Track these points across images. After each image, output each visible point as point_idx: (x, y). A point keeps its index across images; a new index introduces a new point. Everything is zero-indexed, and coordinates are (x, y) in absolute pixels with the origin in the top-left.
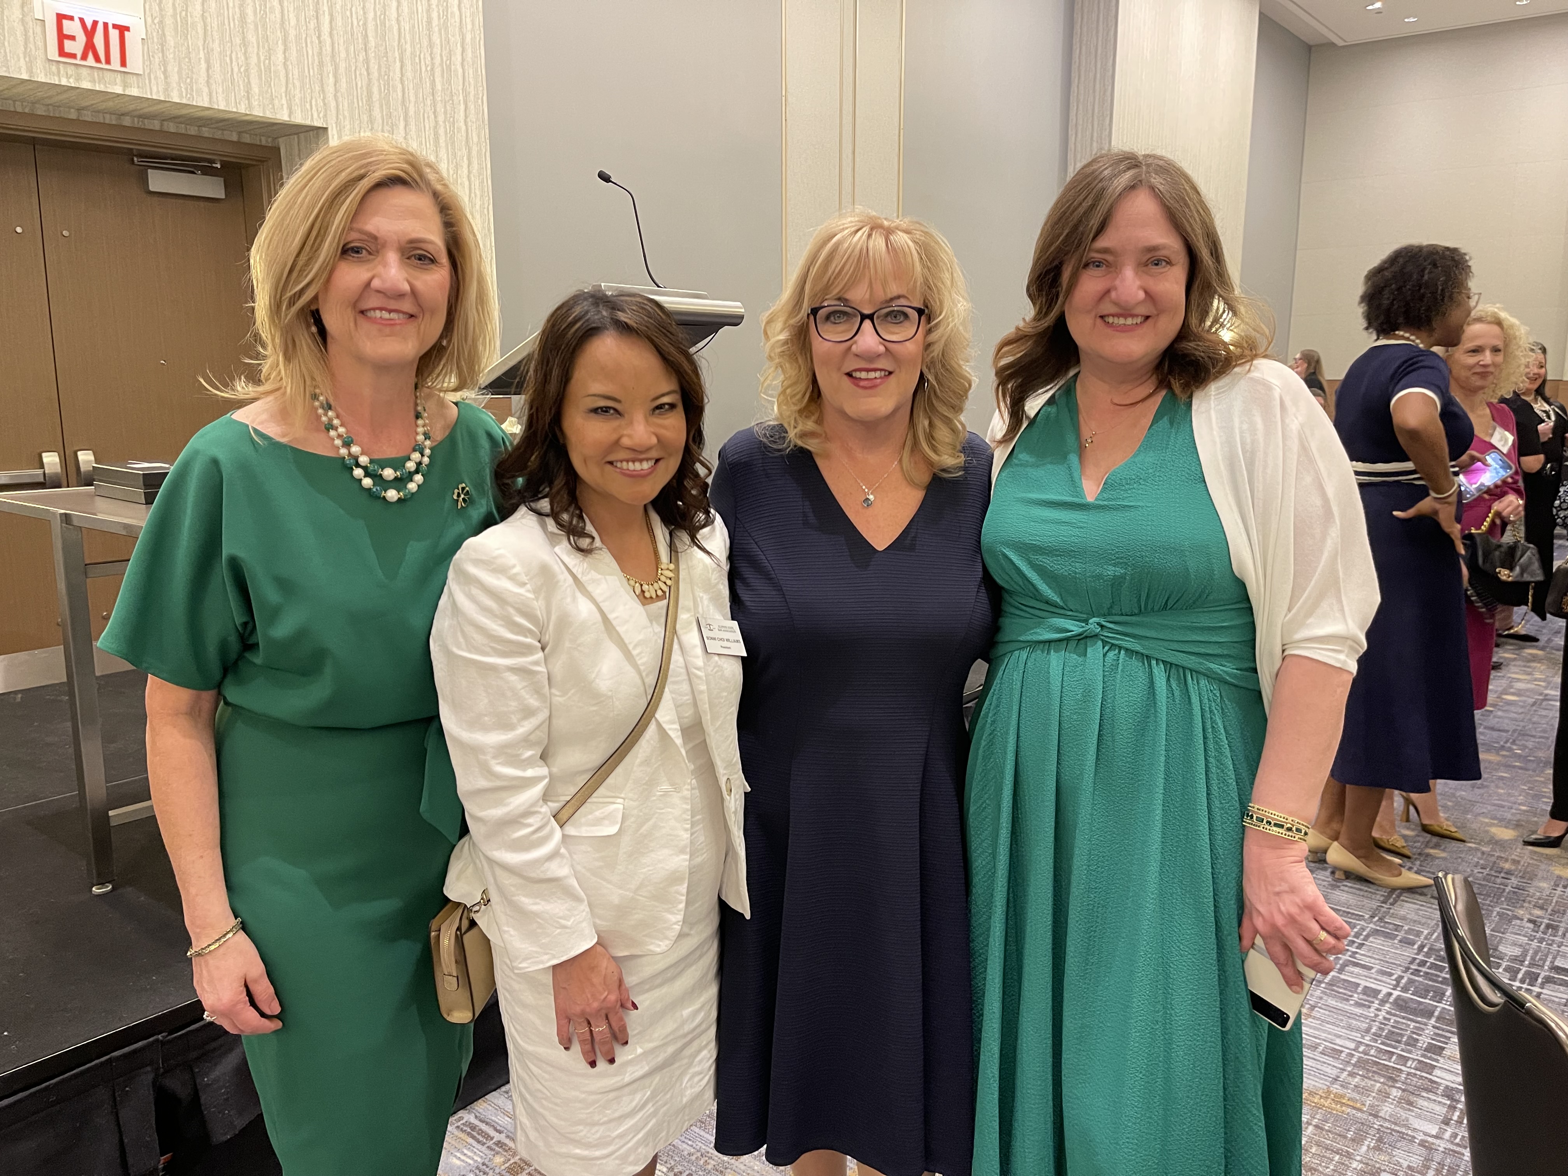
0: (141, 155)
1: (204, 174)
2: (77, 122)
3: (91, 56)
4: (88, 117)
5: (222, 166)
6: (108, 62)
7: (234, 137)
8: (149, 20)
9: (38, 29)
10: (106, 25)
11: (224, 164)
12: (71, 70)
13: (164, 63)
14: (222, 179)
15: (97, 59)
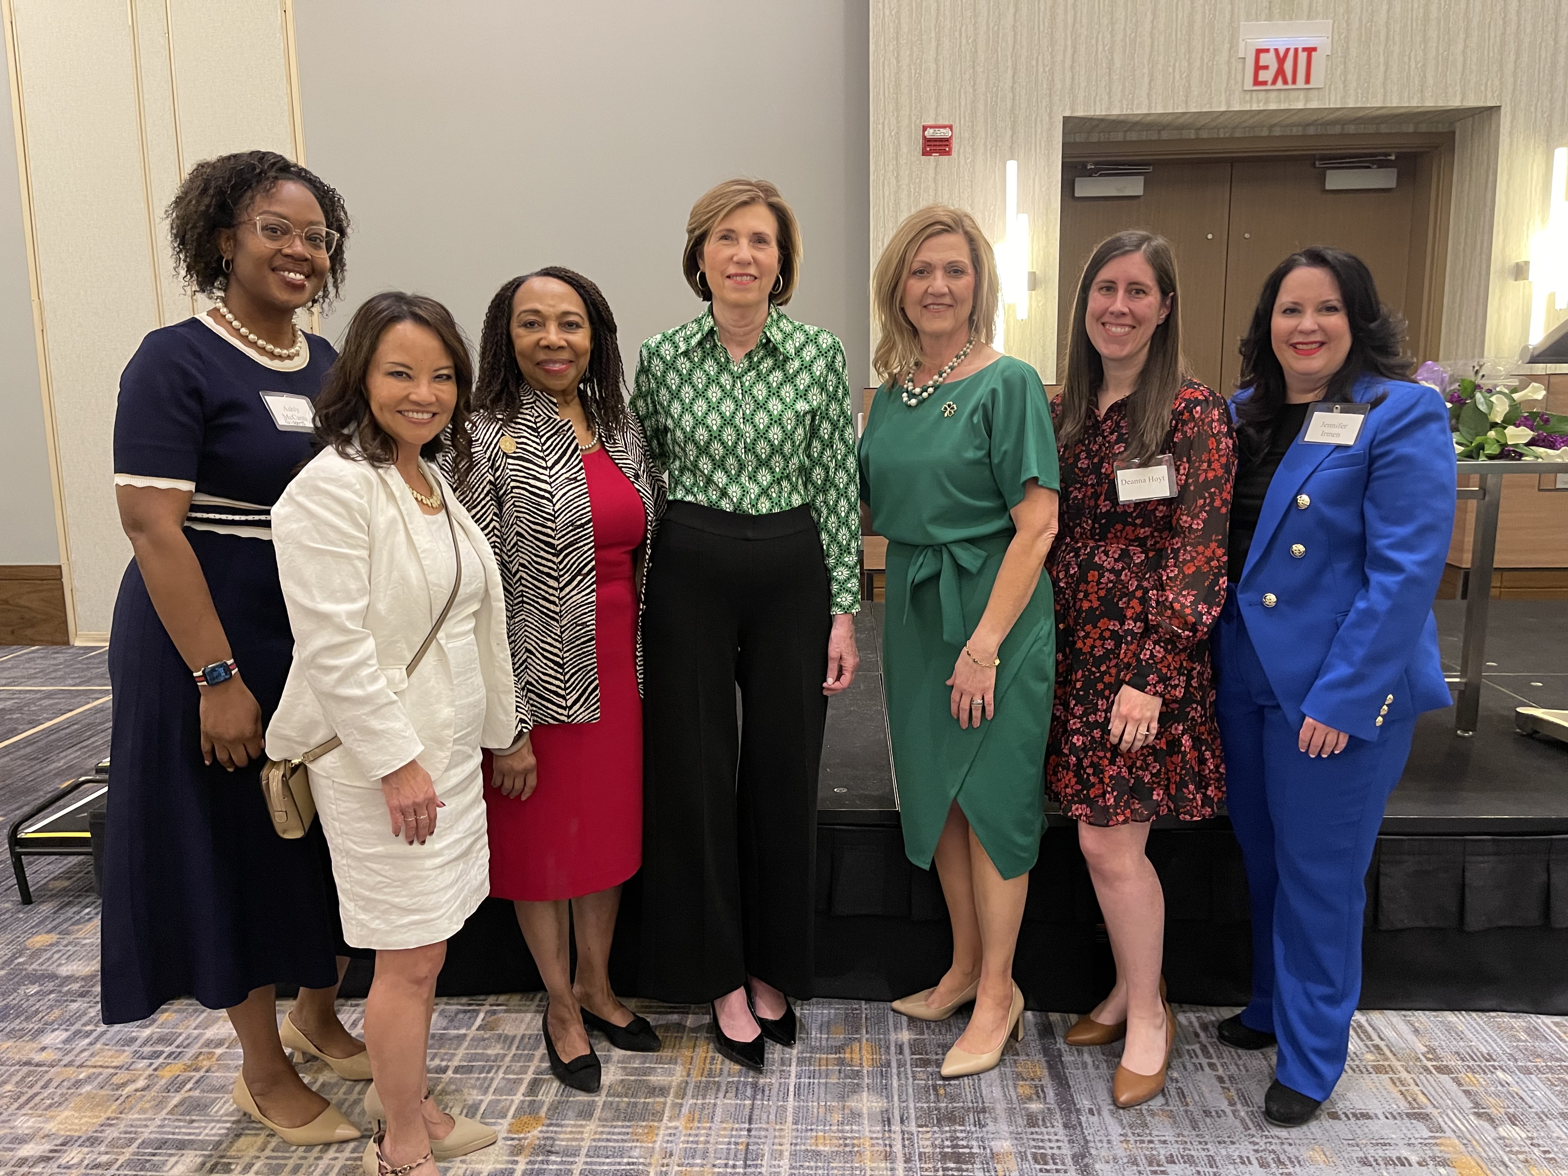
0: (1323, 158)
1: (1379, 167)
2: (1270, 138)
3: (1280, 80)
4: (1277, 132)
5: (1397, 157)
6: (1294, 82)
7: (1411, 129)
8: (1336, 37)
9: (1240, 66)
10: (1296, 50)
11: (1399, 156)
12: (1262, 95)
13: (1345, 72)
14: (1395, 170)
15: (1285, 82)
